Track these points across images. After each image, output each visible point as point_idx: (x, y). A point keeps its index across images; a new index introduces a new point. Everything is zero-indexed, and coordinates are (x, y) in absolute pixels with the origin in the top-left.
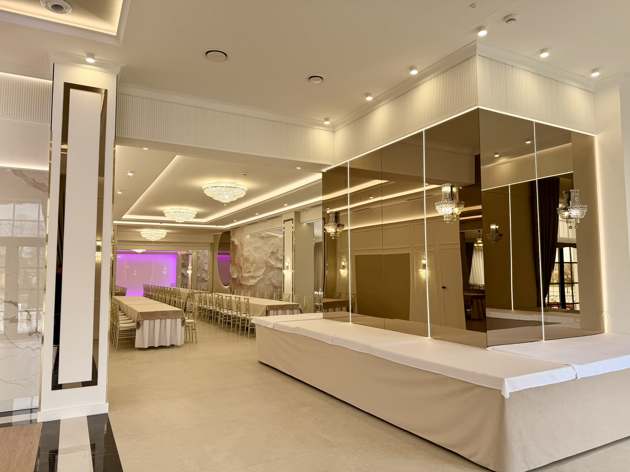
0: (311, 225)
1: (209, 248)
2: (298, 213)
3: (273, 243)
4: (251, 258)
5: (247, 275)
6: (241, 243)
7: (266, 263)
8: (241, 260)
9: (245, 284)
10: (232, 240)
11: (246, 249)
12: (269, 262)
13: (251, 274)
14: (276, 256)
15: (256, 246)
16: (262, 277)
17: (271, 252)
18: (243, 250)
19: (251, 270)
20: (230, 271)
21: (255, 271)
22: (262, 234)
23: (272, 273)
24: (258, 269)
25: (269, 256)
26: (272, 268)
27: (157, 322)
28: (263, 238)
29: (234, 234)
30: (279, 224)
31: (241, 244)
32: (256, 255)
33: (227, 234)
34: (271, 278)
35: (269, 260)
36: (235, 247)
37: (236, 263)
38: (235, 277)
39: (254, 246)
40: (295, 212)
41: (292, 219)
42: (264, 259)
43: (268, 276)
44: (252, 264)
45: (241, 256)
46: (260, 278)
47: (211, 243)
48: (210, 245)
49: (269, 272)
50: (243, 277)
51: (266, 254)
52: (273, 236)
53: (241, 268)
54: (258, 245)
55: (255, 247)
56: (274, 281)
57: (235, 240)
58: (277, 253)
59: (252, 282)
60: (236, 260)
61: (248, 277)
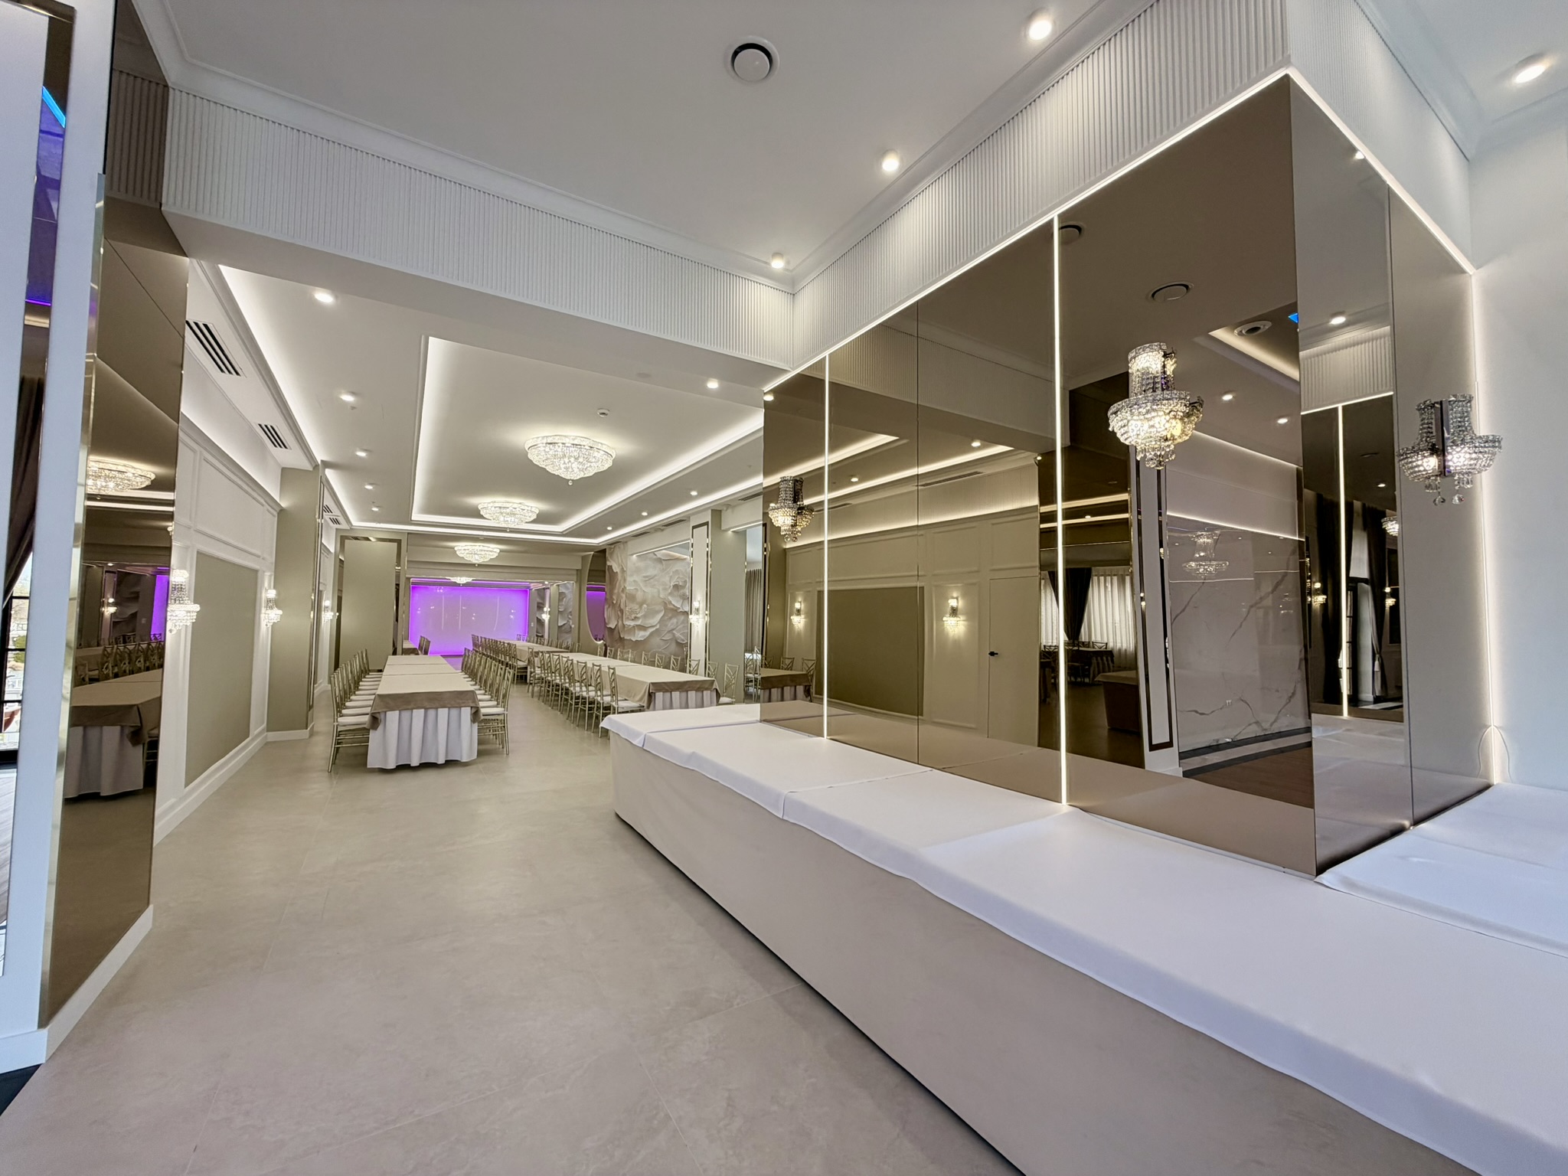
0: (742, 535)
1: (575, 577)
2: (717, 512)
3: (677, 570)
4: (639, 596)
5: (632, 623)
6: (623, 568)
7: (665, 604)
8: (622, 598)
9: (628, 638)
10: (608, 563)
11: (629, 579)
12: (670, 603)
13: (639, 622)
14: (682, 591)
15: (648, 574)
16: (658, 627)
17: (674, 586)
18: (625, 580)
19: (638, 616)
20: (606, 616)
21: (645, 616)
22: (660, 555)
23: (674, 620)
24: (650, 613)
25: (669, 591)
26: (675, 612)
27: (418, 714)
28: (660, 560)
29: (611, 554)
30: (683, 533)
31: (623, 571)
32: (648, 590)
33: (601, 553)
34: (673, 630)
35: (670, 598)
36: (613, 575)
37: (615, 602)
38: (613, 627)
39: (644, 575)
40: (712, 510)
41: (707, 524)
42: (661, 596)
43: (667, 625)
44: (641, 606)
45: (623, 591)
46: (654, 629)
47: (577, 570)
48: (575, 572)
49: (671, 618)
50: (624, 625)
51: (665, 589)
52: (678, 559)
53: (622, 611)
54: (651, 572)
55: (645, 577)
56: (678, 635)
57: (614, 564)
58: (683, 587)
59: (640, 635)
60: (614, 597)
61: (634, 627)
